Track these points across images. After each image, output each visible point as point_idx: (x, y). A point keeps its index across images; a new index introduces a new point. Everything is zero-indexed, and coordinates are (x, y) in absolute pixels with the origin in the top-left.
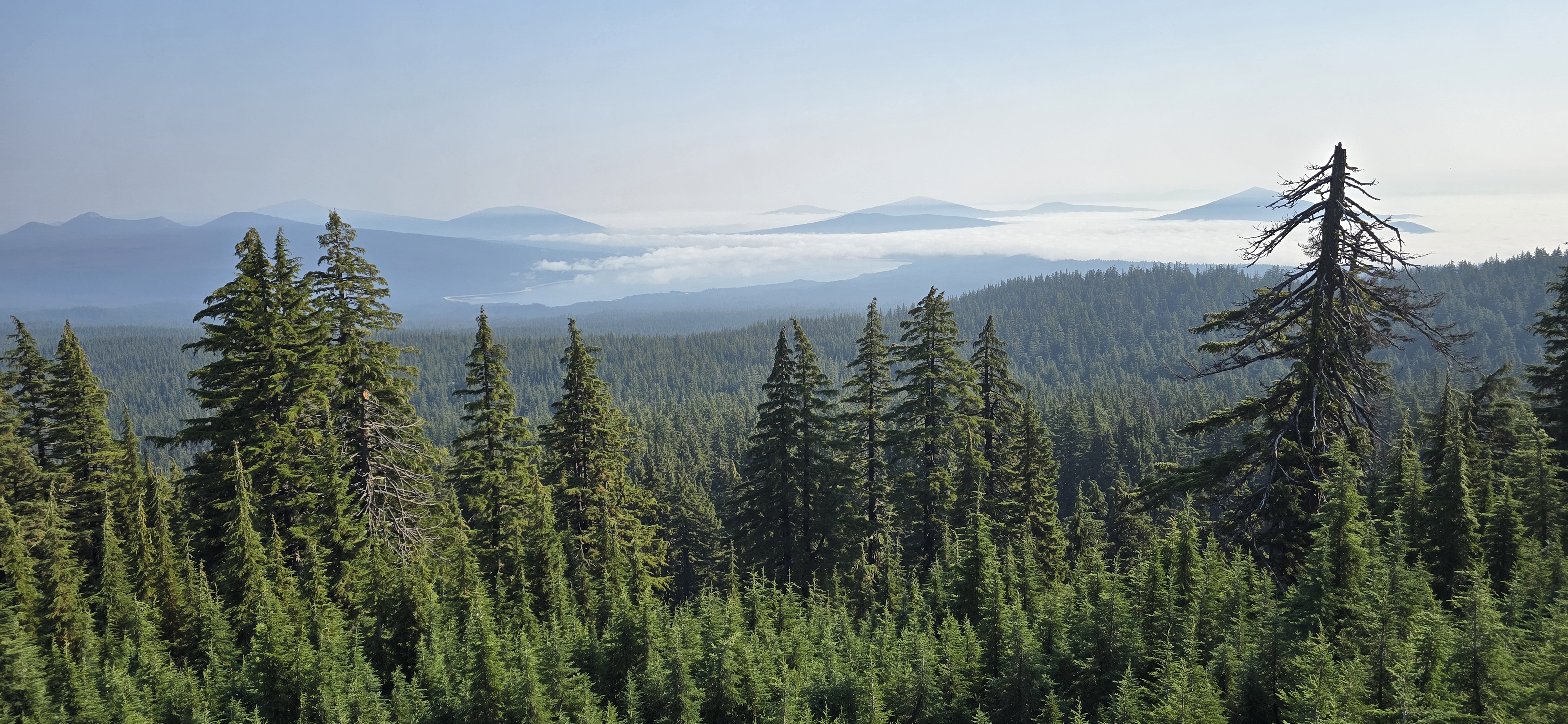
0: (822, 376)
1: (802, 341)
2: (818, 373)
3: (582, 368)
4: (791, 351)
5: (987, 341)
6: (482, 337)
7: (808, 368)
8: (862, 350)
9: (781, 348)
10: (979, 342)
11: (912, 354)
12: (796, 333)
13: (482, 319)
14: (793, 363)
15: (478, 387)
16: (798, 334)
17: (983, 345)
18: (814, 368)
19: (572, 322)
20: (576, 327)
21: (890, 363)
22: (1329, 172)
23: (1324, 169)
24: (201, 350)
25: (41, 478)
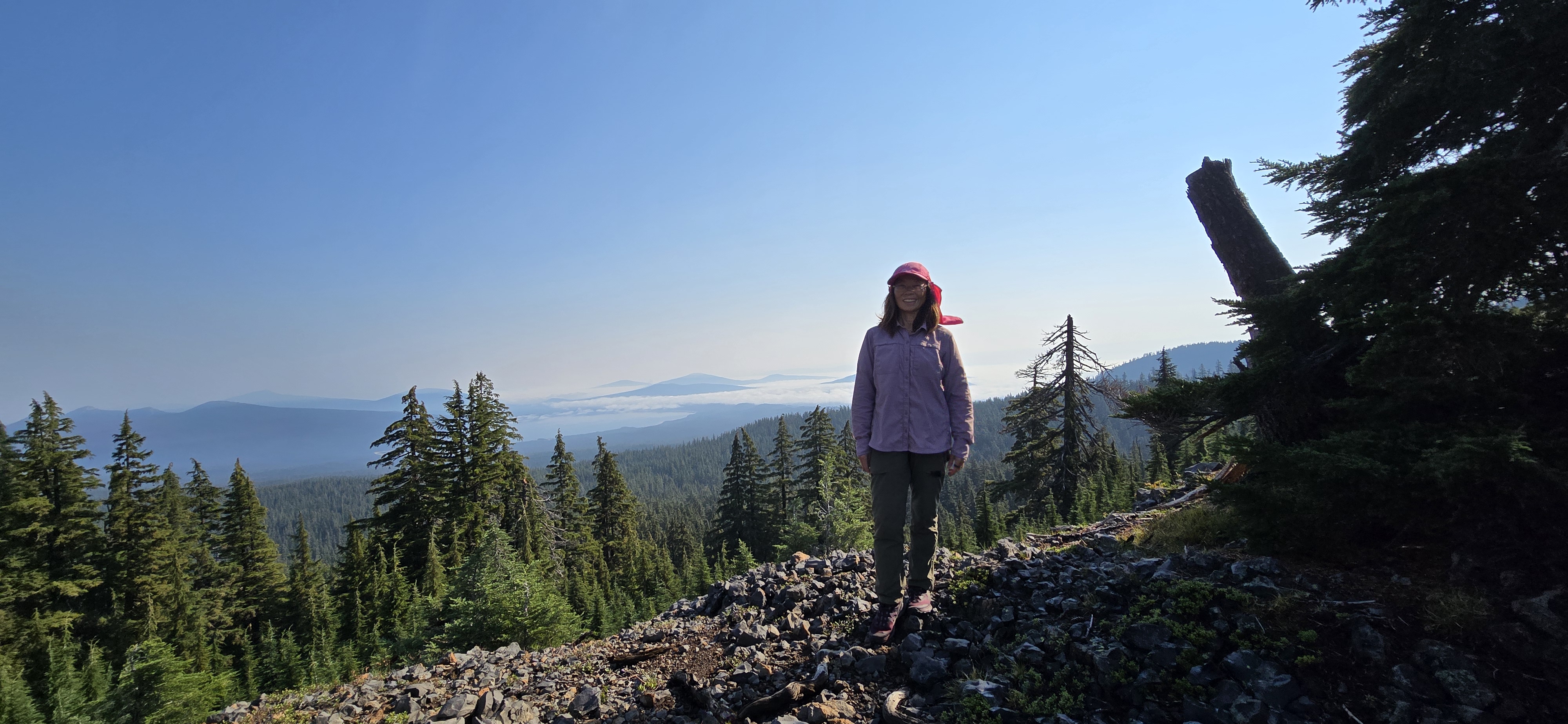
0: (761, 460)
1: (747, 440)
2: (759, 459)
3: (612, 466)
4: (741, 447)
5: (847, 435)
6: (559, 448)
7: (753, 456)
8: (777, 445)
9: (736, 444)
10: (841, 436)
11: (808, 444)
12: (744, 436)
13: (559, 437)
14: (743, 454)
15: (556, 480)
16: (745, 437)
17: (843, 438)
18: (757, 456)
19: (599, 439)
20: (602, 441)
21: (794, 451)
22: (1065, 329)
23: (1062, 327)
24: (380, 466)
25: (219, 571)
